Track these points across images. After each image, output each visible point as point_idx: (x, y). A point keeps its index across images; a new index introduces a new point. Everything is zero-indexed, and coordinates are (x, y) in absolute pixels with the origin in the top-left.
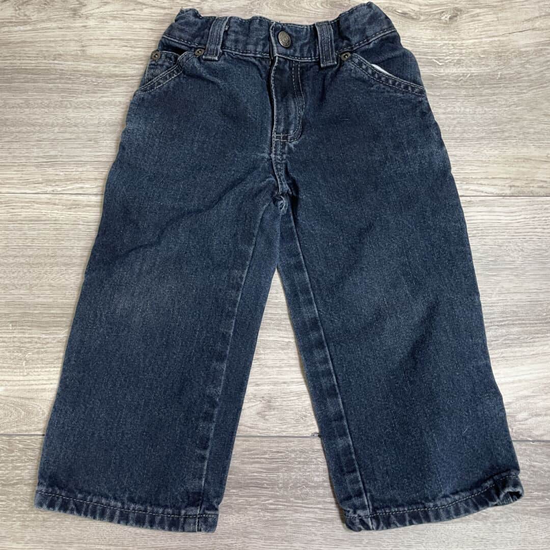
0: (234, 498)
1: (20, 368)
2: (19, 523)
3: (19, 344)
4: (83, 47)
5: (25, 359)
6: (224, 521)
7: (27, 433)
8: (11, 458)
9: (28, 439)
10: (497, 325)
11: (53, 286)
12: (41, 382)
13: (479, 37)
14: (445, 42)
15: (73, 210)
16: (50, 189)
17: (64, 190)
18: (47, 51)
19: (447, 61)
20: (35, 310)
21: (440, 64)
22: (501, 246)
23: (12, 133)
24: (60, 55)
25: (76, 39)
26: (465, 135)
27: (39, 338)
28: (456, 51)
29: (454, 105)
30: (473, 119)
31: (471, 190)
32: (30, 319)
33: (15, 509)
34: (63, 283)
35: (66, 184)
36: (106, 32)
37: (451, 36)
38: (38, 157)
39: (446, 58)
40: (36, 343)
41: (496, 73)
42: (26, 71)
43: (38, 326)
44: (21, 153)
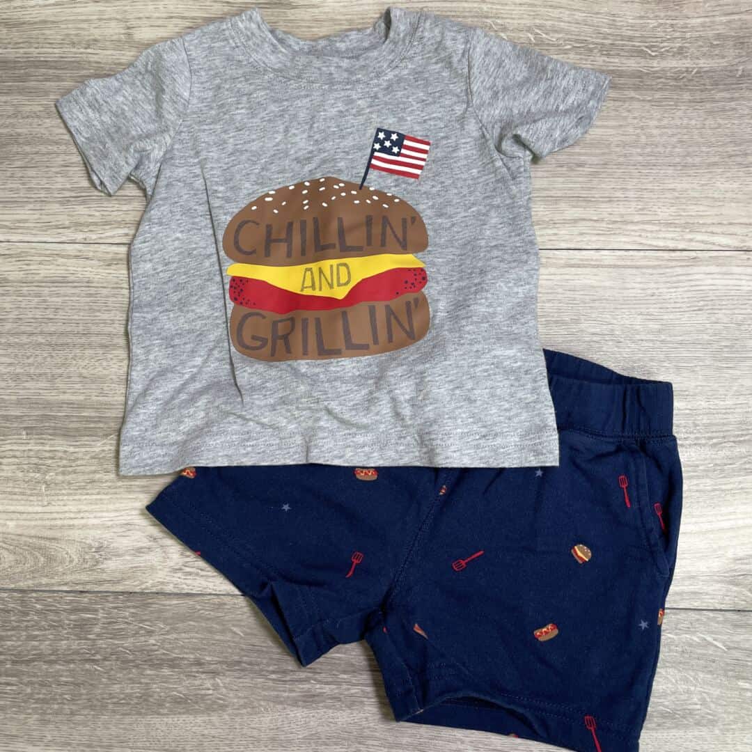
0: (345, 686)
1: (37, 495)
2: (36, 716)
3: (35, 460)
4: (129, 28)
5: (45, 482)
6: (331, 720)
7: (47, 589)
8: (25, 624)
9: (49, 597)
10: (734, 442)
11: (85, 377)
12: (67, 515)
13: (711, 14)
14: (660, 21)
15: (114, 267)
16: (80, 236)
17: (101, 238)
18: (77, 35)
19: (663, 50)
20: (59, 411)
21: (653, 54)
22: (740, 325)
23: (27, 154)
24: (95, 40)
25: (118, 17)
26: (690, 160)
27: (65, 452)
28: (677, 34)
29: (672, 115)
30: (701, 135)
31: (697, 241)
32: (53, 425)
33: (31, 696)
34: (100, 373)
35: (104, 229)
36: (161, 7)
37: (669, 13)
38: (63, 189)
39: (662, 45)
40: (61, 458)
41: (735, 68)
42: (45, 64)
43: (64, 435)
44: (38, 184)
